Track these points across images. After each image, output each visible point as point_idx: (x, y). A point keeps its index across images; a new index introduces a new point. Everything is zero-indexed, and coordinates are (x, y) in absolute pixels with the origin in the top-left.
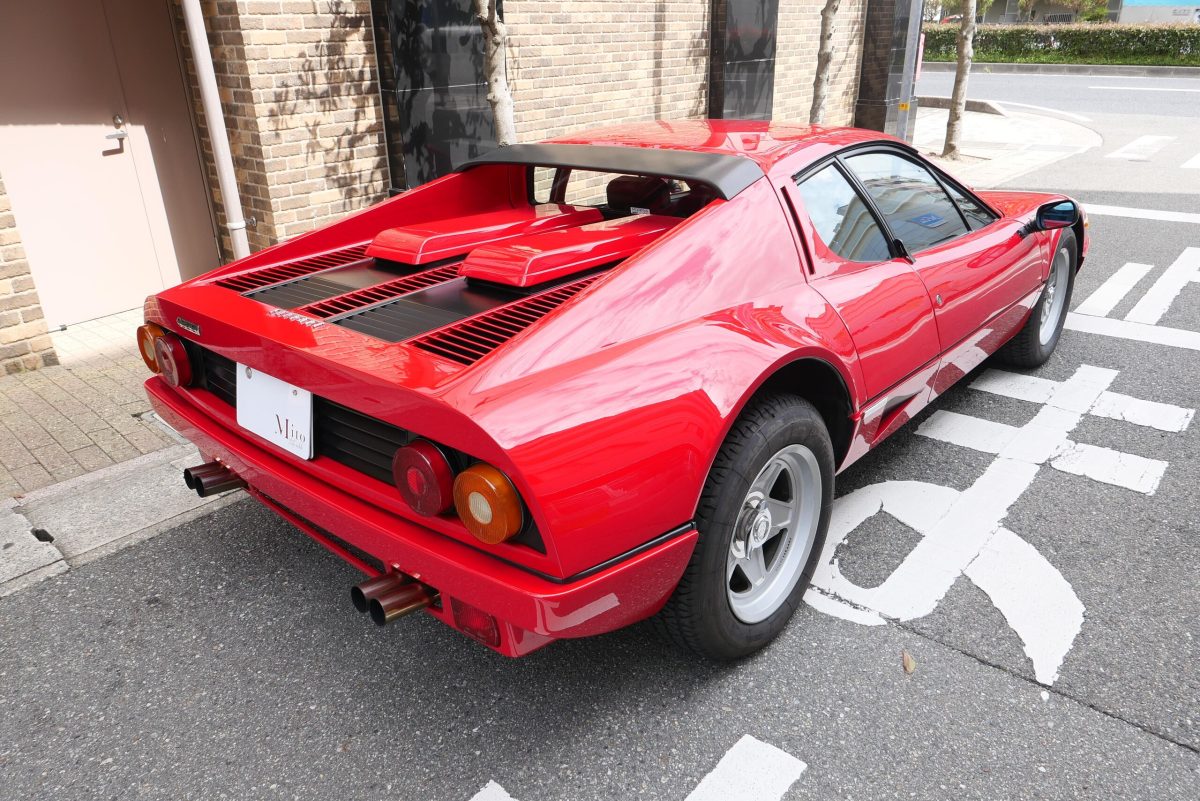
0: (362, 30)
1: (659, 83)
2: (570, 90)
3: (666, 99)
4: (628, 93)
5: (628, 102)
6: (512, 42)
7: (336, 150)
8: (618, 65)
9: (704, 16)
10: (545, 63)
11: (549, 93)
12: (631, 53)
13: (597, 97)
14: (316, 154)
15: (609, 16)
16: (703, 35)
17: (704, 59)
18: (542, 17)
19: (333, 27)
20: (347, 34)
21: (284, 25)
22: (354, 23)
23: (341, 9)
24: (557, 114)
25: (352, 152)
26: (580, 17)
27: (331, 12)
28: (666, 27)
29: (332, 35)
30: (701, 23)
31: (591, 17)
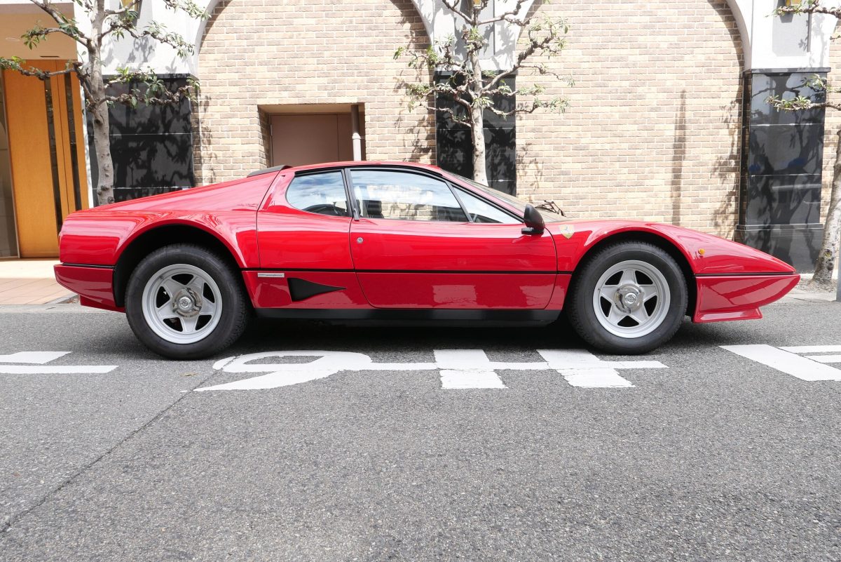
0: (430, 154)
1: (678, 189)
2: (586, 190)
3: (686, 201)
4: (644, 195)
5: (642, 201)
6: (537, 161)
7: (407, 210)
8: (634, 176)
9: (733, 144)
10: (566, 173)
11: (566, 191)
12: (647, 169)
13: (610, 196)
14: (396, 211)
15: (625, 146)
16: (732, 157)
17: (733, 175)
18: (563, 147)
19: (413, 152)
20: (421, 155)
21: (387, 152)
22: (426, 151)
23: (419, 144)
24: (573, 204)
25: (416, 212)
26: (598, 147)
27: (413, 145)
28: (686, 152)
29: (412, 156)
30: (730, 149)
31: (608, 147)
